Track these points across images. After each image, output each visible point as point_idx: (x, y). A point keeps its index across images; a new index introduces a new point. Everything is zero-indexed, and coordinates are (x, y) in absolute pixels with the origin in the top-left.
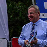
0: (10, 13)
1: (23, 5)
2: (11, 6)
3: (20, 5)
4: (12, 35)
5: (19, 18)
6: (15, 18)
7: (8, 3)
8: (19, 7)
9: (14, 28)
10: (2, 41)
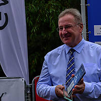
0: (32, 23)
1: (60, 7)
2: (33, 8)
3: (53, 6)
4: (35, 71)
5: (50, 35)
6: (43, 34)
7: (28, 3)
8: (51, 12)
9: (39, 55)
10: (15, 82)
